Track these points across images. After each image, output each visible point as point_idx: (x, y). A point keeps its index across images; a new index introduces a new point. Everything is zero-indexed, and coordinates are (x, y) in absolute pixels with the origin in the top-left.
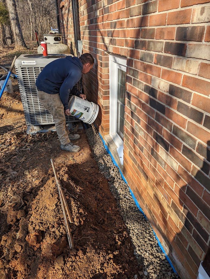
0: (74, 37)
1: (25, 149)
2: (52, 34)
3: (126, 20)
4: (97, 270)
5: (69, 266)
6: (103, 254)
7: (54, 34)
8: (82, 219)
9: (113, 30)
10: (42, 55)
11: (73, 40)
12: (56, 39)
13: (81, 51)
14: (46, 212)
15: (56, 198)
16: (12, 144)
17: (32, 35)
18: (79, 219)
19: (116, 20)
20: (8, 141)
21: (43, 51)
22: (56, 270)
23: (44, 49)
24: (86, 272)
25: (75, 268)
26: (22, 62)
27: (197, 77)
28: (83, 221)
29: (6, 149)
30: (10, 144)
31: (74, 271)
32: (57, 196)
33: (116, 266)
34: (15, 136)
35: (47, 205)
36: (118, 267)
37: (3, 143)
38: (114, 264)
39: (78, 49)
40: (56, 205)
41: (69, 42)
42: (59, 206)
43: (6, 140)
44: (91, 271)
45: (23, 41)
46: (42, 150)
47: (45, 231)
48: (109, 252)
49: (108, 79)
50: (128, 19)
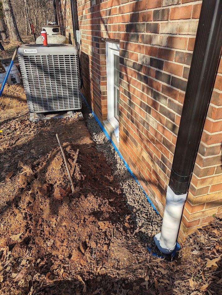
0: (72, 28)
1: (29, 134)
2: (51, 25)
3: (118, 7)
4: (96, 209)
5: (73, 204)
6: (100, 199)
7: (52, 25)
8: (84, 176)
9: (108, 17)
10: (43, 44)
11: (72, 31)
12: (54, 30)
13: (80, 41)
14: (53, 172)
15: (61, 161)
16: (17, 129)
17: (26, 30)
18: (81, 176)
19: (110, 8)
20: (13, 126)
21: (43, 40)
22: (64, 206)
23: (44, 38)
24: (87, 209)
25: (78, 206)
26: (25, 50)
27: (166, 48)
28: (84, 177)
29: (12, 134)
30: (16, 130)
31: (77, 208)
32: (62, 160)
33: (110, 207)
34: (19, 123)
35: (54, 167)
36: (112, 208)
37: (8, 128)
38: (109, 206)
39: (76, 39)
40: (62, 166)
41: (67, 33)
42: (64, 168)
43: (11, 126)
44: (90, 209)
45: (19, 36)
46: (45, 134)
47: (53, 184)
48: (105, 198)
49: (105, 66)
50: (120, 6)
